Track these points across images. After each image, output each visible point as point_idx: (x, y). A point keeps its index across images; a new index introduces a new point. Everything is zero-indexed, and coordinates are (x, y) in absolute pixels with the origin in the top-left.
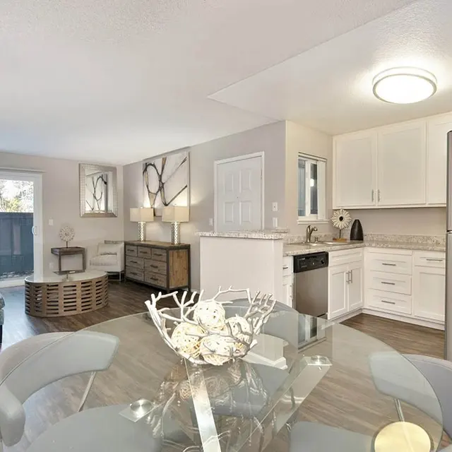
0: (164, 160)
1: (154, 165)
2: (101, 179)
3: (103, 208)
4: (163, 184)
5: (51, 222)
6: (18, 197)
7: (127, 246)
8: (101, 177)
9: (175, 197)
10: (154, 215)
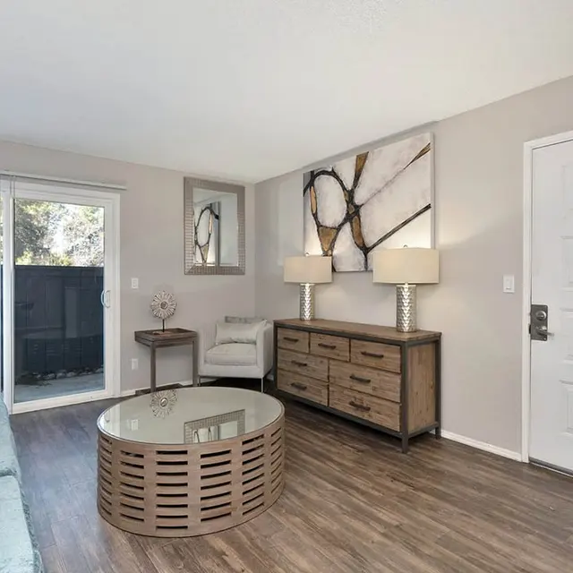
0: (362, 160)
1: (333, 174)
2: (207, 213)
3: (211, 259)
4: (358, 208)
5: (135, 283)
6: (69, 253)
7: (279, 330)
8: (210, 208)
9: (394, 231)
10: (334, 269)
